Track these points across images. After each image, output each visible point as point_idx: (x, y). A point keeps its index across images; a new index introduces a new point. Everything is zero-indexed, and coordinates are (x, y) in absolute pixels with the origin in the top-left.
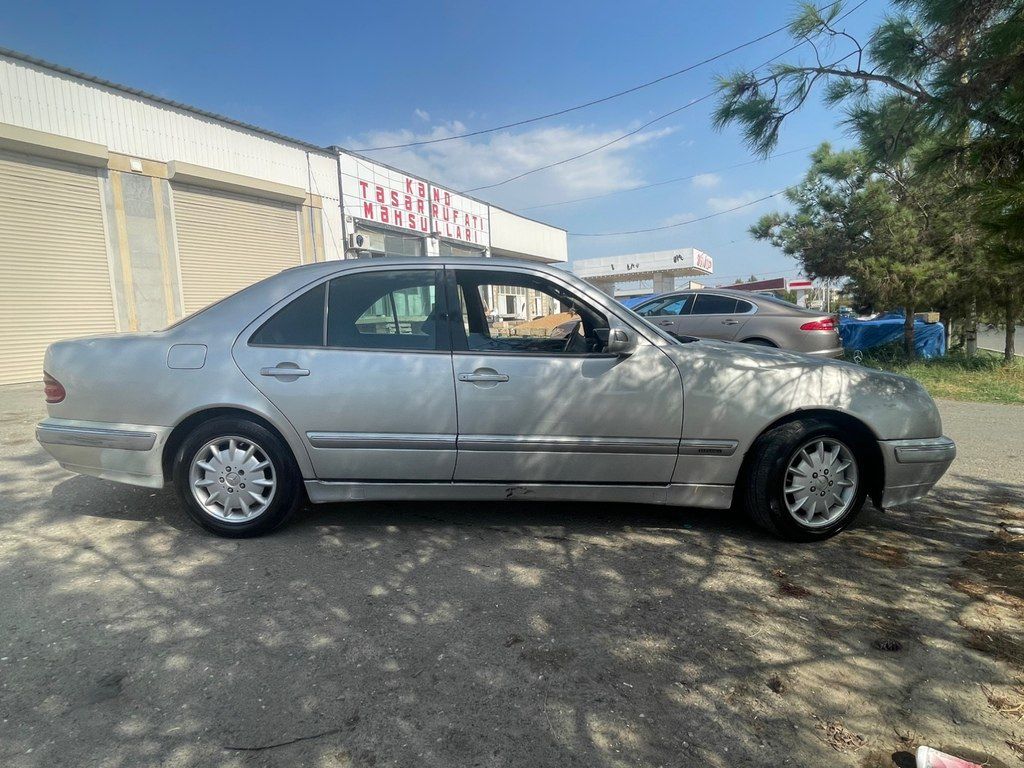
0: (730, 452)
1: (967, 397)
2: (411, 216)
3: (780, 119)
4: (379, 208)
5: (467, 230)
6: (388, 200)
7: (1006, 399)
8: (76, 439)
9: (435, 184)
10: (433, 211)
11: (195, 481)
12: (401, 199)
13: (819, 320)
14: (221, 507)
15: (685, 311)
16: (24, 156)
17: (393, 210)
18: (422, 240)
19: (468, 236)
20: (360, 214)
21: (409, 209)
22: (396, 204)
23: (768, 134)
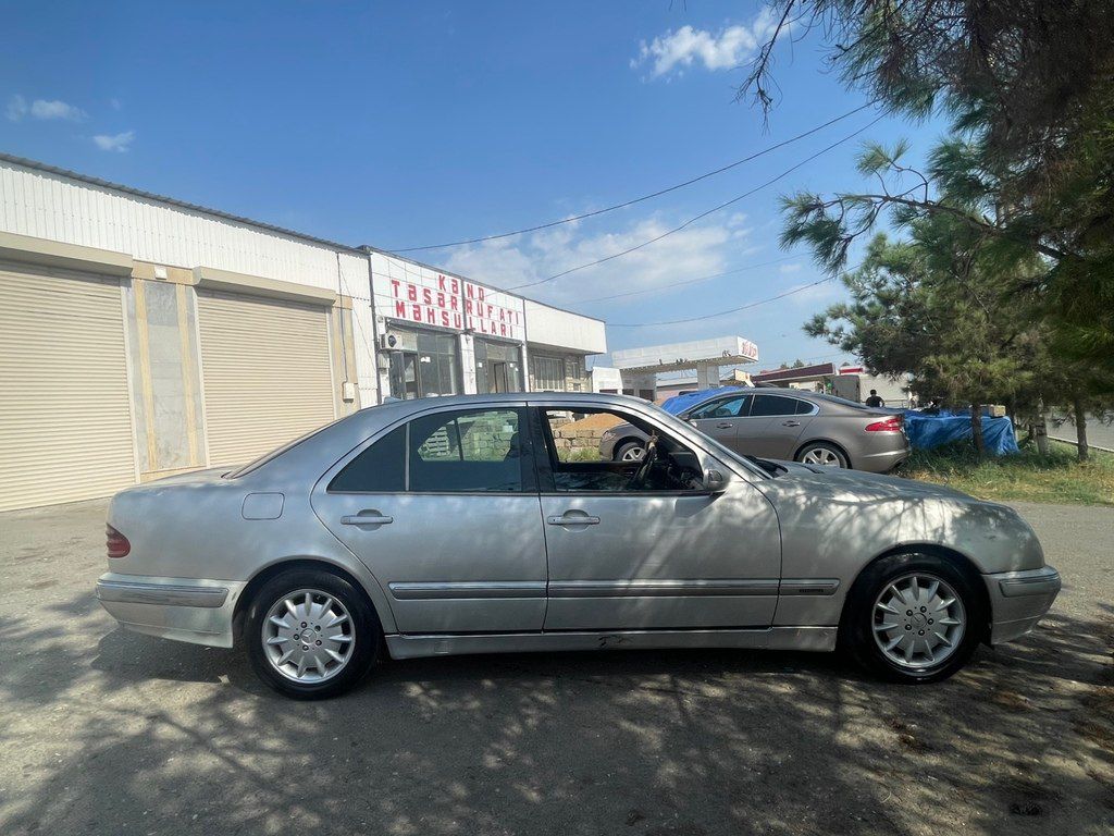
0: (830, 592)
1: (1045, 498)
2: (444, 313)
3: (850, 239)
4: (412, 308)
5: (502, 325)
6: (420, 299)
7: (1088, 500)
8: (140, 596)
9: (469, 280)
10: (467, 306)
11: (268, 639)
12: (434, 297)
13: (883, 420)
14: (294, 666)
15: (743, 412)
16: (45, 268)
17: (426, 307)
18: (456, 337)
19: (503, 331)
20: (392, 313)
21: (443, 306)
22: (428, 302)
23: (837, 255)
